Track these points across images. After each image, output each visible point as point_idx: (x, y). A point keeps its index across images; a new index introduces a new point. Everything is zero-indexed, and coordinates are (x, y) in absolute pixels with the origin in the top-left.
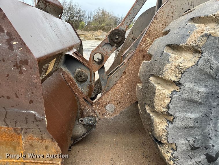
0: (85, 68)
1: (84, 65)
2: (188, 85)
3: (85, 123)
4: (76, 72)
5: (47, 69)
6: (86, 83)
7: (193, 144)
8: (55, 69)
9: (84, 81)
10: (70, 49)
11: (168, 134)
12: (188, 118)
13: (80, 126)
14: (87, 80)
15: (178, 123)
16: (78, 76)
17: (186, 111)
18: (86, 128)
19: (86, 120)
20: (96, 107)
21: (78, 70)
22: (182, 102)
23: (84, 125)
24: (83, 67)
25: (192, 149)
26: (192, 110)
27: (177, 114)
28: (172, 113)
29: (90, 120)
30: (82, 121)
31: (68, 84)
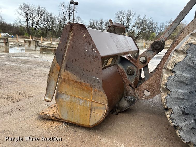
0: (134, 66)
1: (133, 64)
2: (178, 72)
3: (128, 100)
4: (127, 68)
5: (107, 62)
6: (133, 76)
7: (184, 110)
8: (113, 64)
9: (132, 74)
10: (125, 54)
11: (167, 102)
12: (179, 93)
13: (125, 102)
14: (134, 74)
15: (173, 95)
16: (128, 71)
17: (178, 88)
18: (129, 104)
19: (129, 98)
20: (137, 91)
21: (129, 67)
22: (176, 83)
23: (128, 101)
24: (132, 65)
25: (183, 114)
26: (182, 88)
27: (172, 90)
28: (169, 89)
29: (132, 98)
30: (126, 98)
31: (120, 73)
